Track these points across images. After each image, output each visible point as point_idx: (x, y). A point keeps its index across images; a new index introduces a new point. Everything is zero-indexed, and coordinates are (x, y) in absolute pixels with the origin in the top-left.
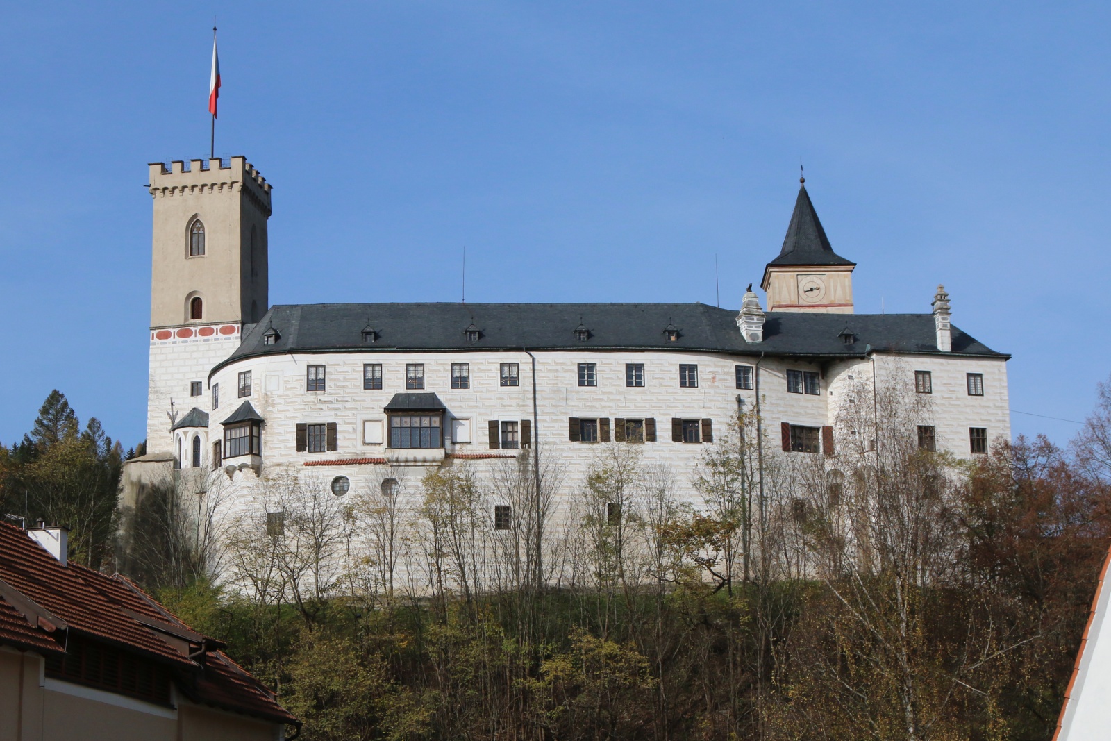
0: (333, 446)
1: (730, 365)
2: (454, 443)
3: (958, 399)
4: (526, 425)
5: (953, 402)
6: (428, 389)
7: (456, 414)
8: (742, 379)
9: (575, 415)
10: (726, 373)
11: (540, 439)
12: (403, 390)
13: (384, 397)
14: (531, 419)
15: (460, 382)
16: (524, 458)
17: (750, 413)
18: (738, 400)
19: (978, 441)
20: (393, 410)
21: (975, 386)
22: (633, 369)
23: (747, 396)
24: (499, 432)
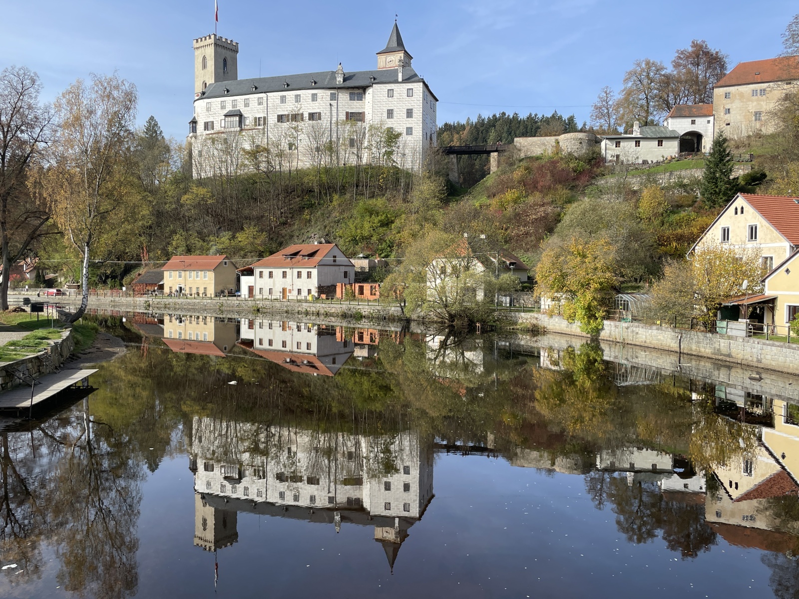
0: (213, 129)
1: (329, 92)
2: (244, 125)
3: (403, 98)
4: (265, 118)
5: (401, 100)
6: (238, 108)
7: (246, 116)
8: (333, 97)
9: (279, 114)
10: (326, 95)
11: (269, 123)
12: (231, 109)
13: (225, 111)
14: (266, 116)
15: (247, 105)
16: (264, 129)
17: (335, 109)
18: (331, 105)
19: (409, 113)
20: (226, 116)
21: (410, 94)
22: (297, 96)
23: (334, 103)
24: (257, 121)
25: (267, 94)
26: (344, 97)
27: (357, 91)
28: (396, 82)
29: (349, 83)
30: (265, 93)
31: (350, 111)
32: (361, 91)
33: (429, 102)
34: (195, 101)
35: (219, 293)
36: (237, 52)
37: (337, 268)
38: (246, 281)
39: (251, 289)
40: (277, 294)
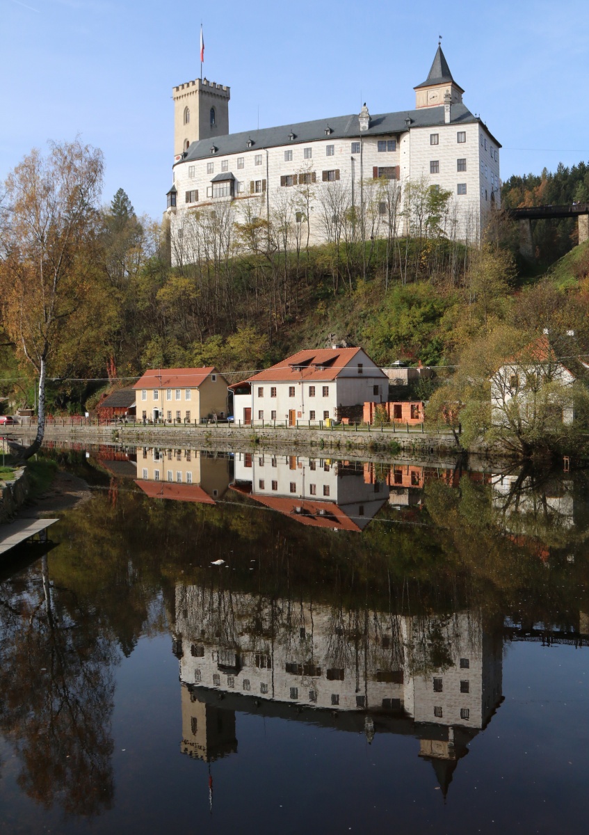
0: (197, 200)
1: (349, 143)
2: (238, 193)
3: (452, 145)
4: (264, 182)
5: (449, 148)
6: (229, 171)
7: (239, 181)
8: (356, 149)
9: (283, 175)
10: (346, 147)
11: (270, 187)
12: (220, 172)
13: (213, 176)
14: (266, 178)
15: (240, 166)
16: (263, 196)
17: (357, 164)
18: (352, 159)
19: (461, 165)
20: (214, 182)
21: (461, 138)
22: (308, 151)
23: (357, 156)
24: (254, 186)
25: (268, 149)
26: (370, 148)
27: (388, 139)
28: (442, 124)
29: (377, 129)
30: (264, 148)
31: (378, 166)
32: (393, 139)
33: (488, 149)
34: (174, 166)
35: (207, 418)
36: (228, 98)
37: (363, 381)
38: (240, 402)
39: (247, 412)
40: (282, 419)
